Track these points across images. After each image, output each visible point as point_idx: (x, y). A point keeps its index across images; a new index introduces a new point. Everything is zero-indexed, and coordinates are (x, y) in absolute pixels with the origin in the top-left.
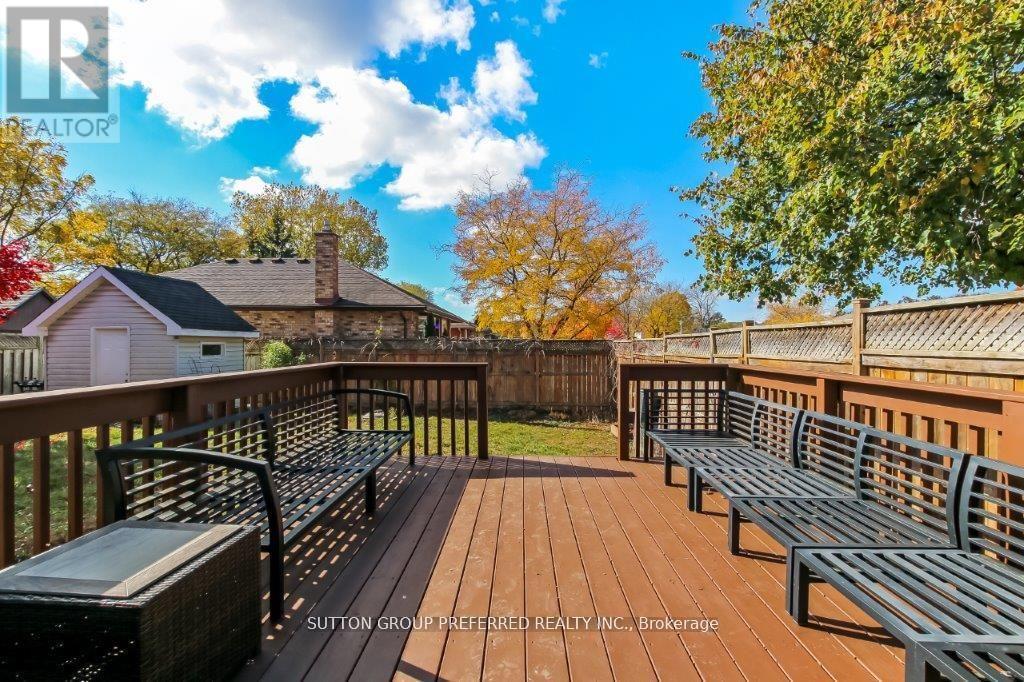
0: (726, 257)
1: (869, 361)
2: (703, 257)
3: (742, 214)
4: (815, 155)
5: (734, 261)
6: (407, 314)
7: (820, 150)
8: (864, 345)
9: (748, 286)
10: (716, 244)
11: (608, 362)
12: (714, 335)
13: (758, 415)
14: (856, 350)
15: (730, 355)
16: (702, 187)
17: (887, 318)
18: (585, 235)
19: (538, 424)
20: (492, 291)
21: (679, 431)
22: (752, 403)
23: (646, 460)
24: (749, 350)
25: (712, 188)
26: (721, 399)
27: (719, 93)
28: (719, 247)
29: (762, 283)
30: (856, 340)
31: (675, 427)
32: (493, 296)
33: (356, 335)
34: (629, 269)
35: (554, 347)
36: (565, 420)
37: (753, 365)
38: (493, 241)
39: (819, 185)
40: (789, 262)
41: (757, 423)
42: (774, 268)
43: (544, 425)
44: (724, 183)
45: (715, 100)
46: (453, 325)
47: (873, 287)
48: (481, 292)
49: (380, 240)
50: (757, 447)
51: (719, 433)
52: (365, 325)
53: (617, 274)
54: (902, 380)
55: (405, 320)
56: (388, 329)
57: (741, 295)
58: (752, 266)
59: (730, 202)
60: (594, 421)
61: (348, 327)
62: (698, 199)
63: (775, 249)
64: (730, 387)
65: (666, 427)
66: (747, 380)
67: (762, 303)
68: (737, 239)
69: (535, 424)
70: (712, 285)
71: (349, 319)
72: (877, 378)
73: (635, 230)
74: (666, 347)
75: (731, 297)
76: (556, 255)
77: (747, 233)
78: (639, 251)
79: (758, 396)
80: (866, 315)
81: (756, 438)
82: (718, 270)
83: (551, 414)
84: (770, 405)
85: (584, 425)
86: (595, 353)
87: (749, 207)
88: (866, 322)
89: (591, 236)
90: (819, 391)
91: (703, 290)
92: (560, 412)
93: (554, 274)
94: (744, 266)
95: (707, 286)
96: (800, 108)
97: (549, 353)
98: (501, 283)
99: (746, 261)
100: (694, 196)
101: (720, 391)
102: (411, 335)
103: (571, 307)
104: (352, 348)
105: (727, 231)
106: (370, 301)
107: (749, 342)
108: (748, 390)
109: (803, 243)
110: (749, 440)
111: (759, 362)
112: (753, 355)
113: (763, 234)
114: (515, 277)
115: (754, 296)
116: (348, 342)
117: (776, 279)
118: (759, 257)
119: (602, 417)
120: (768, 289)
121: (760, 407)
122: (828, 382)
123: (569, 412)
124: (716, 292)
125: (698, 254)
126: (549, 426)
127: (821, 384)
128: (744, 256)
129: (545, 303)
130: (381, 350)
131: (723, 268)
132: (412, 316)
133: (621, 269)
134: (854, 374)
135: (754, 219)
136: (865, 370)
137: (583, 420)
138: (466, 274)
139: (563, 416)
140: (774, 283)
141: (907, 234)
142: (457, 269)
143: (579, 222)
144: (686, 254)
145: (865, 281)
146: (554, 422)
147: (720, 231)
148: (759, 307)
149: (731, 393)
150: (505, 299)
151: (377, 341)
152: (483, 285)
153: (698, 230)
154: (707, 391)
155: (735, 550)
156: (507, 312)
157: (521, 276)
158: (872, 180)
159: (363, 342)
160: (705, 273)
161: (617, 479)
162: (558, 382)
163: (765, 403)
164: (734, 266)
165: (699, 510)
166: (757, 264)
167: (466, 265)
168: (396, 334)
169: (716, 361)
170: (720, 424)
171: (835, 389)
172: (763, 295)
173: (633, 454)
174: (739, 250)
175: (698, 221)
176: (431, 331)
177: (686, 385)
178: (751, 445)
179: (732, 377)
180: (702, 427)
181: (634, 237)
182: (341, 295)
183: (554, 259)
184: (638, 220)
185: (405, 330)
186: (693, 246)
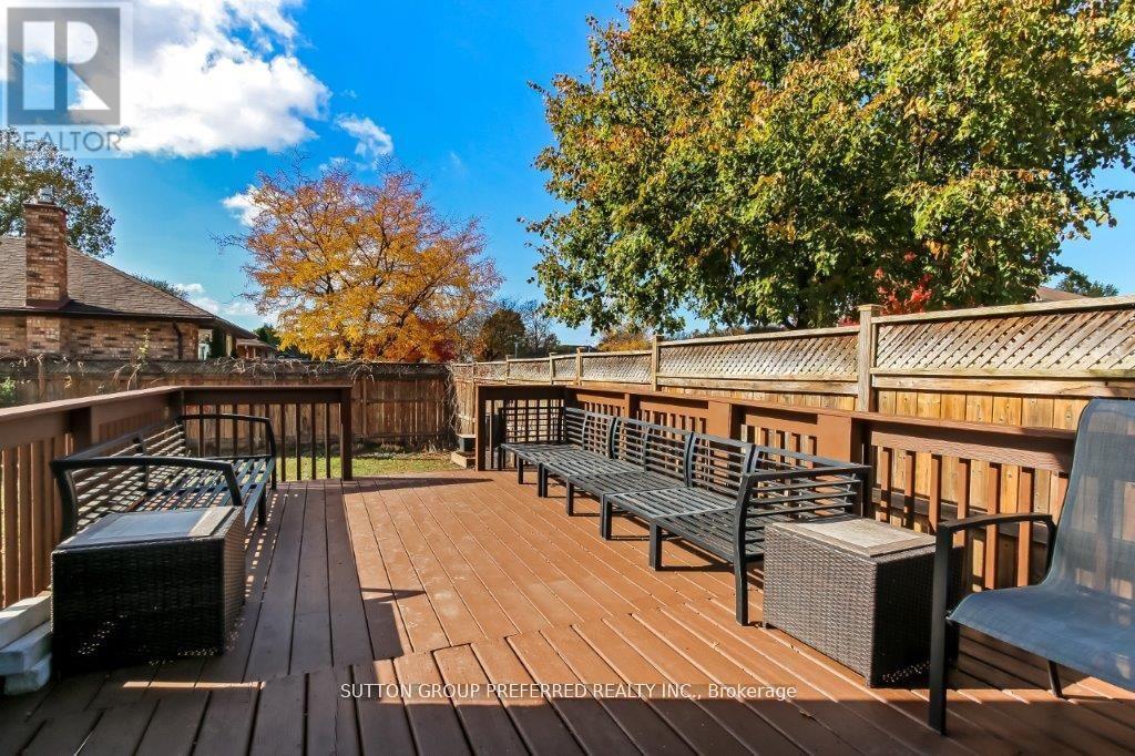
0: (564, 285)
1: (662, 382)
2: (544, 286)
3: (578, 251)
4: (632, 218)
5: (571, 291)
6: (182, 327)
7: (635, 216)
8: (658, 371)
9: (583, 316)
10: (557, 274)
11: (446, 388)
12: (554, 360)
13: (587, 424)
14: (654, 374)
15: (568, 377)
16: (547, 223)
17: (672, 350)
18: (417, 243)
19: (369, 457)
20: (299, 301)
21: (527, 442)
22: (583, 415)
23: (500, 469)
24: (582, 375)
25: (555, 225)
26: (560, 414)
27: (561, 130)
28: (558, 278)
29: (594, 314)
30: (654, 366)
31: (523, 440)
32: (300, 307)
33: (101, 353)
34: (465, 286)
35: (382, 371)
36: (399, 452)
37: (584, 386)
38: (300, 238)
39: (636, 238)
40: (615, 296)
41: (586, 430)
42: (604, 300)
43: (376, 458)
44: (563, 219)
45: (556, 135)
46: (240, 342)
47: (678, 320)
48: (283, 302)
49: (98, 210)
50: (586, 448)
51: (559, 442)
52: (113, 339)
53: (452, 290)
54: (679, 393)
55: (180, 335)
56: (155, 346)
57: (577, 324)
58: (586, 297)
59: (569, 239)
60: (431, 452)
61: (85, 342)
62: (542, 232)
63: (604, 283)
64: (566, 404)
65: (516, 439)
66: (580, 398)
67: (594, 331)
68: (574, 271)
69: (366, 458)
70: (552, 312)
71: (88, 331)
72: (666, 392)
73: (473, 244)
74: (509, 370)
75: (569, 325)
76: (382, 263)
77: (582, 268)
78: (476, 267)
79: (588, 409)
80: (660, 347)
81: (586, 442)
82: (558, 299)
83: (383, 446)
84: (596, 415)
85: (421, 456)
86: (431, 378)
87: (584, 247)
88: (660, 352)
89: (424, 246)
90: (625, 403)
91: (544, 317)
92: (393, 443)
93: (380, 285)
94: (579, 297)
95: (548, 314)
96: (622, 177)
97: (379, 378)
98: (312, 293)
99: (581, 292)
100: (539, 228)
101: (559, 408)
102: (188, 354)
103: (400, 325)
104: (95, 370)
105: (565, 263)
106: (121, 306)
107: (582, 366)
108: (581, 405)
109: (624, 284)
110: (580, 445)
111: (588, 384)
112: (585, 378)
113: (595, 271)
114: (330, 285)
115: (588, 323)
116: (88, 362)
117: (605, 310)
118: (591, 289)
119: (439, 447)
120: (598, 319)
121: (589, 418)
122: (632, 396)
123: (401, 443)
124: (556, 320)
125: (540, 282)
126: (382, 458)
127: (627, 397)
128: (580, 287)
129: (368, 320)
130: (146, 374)
131: (562, 297)
132: (191, 328)
133: (456, 284)
134: (652, 391)
135: (588, 257)
136: (659, 387)
137: (419, 450)
138: (262, 277)
139: (397, 448)
140: (604, 314)
141: (693, 283)
142: (251, 271)
143: (411, 228)
144: (529, 281)
145: (673, 315)
146: (386, 455)
147: (560, 263)
148: (592, 335)
149: (568, 409)
150: (317, 312)
151: (140, 361)
152: (288, 293)
153: (540, 259)
154: (549, 408)
155: (571, 513)
156: (321, 327)
157: (337, 284)
158: (669, 245)
159: (116, 362)
160: (547, 301)
161: (478, 484)
162: (389, 411)
163: (593, 415)
164: (571, 296)
165: (546, 496)
166: (590, 295)
167: (263, 266)
168: (165, 353)
169: (555, 383)
170: (559, 435)
171: (636, 400)
172: (595, 324)
173: (488, 466)
174: (575, 281)
175: (540, 250)
176: (217, 348)
177: (532, 403)
178: (581, 449)
179: (568, 395)
180: (545, 438)
181: (473, 250)
182: (71, 296)
183: (380, 268)
184: (475, 233)
185: (180, 348)
186: (535, 274)
